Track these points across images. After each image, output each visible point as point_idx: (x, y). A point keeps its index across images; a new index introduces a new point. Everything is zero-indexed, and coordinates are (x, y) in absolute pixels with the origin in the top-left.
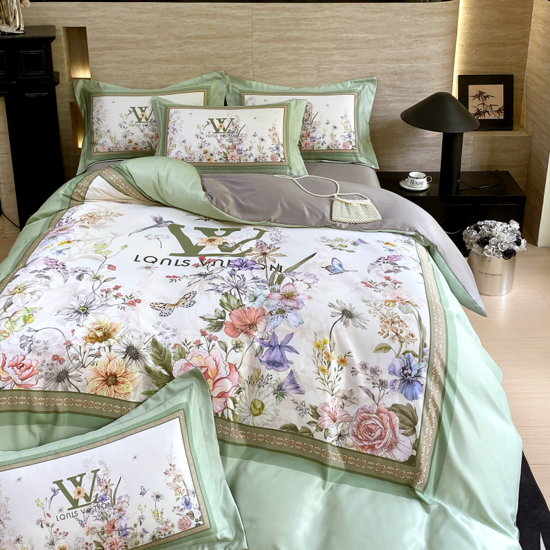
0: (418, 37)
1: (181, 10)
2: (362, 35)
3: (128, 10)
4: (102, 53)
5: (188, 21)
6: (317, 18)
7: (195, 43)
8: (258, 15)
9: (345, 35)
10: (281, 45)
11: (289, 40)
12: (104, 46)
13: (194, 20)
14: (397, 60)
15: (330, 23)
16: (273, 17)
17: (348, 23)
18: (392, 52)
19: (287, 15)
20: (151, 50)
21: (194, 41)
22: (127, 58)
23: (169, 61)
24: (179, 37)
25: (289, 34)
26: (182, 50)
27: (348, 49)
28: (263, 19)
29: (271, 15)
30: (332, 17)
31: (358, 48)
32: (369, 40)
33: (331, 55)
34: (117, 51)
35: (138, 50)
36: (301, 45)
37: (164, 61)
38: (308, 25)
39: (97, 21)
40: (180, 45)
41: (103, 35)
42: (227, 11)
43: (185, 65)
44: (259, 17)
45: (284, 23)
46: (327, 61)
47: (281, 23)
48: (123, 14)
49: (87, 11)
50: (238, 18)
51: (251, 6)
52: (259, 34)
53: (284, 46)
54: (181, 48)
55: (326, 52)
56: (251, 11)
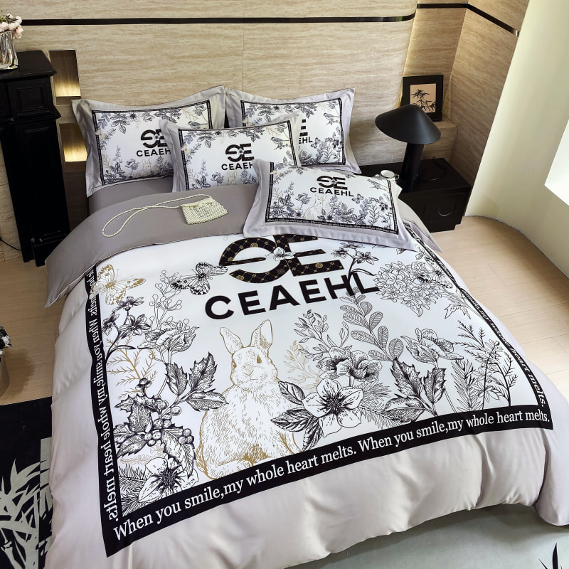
0: (385, 51)
1: (174, 31)
2: (340, 51)
3: (121, 32)
4: (93, 75)
5: (181, 41)
6: (302, 37)
8: (249, 34)
9: (325, 51)
10: (269, 62)
11: (276, 57)
12: (95, 68)
15: (314, 41)
16: (263, 36)
17: (329, 41)
19: (275, 34)
20: (144, 70)
23: (161, 80)
24: (172, 58)
25: (276, 52)
26: (175, 69)
27: (326, 64)
28: (254, 39)
29: (261, 34)
30: (316, 35)
32: (345, 55)
33: (312, 69)
34: (108, 73)
35: (131, 71)
36: (287, 62)
37: (157, 80)
38: (295, 43)
39: (87, 44)
40: (173, 65)
41: (94, 57)
42: (219, 32)
43: (177, 84)
44: (250, 37)
45: (273, 42)
46: (308, 75)
47: (270, 42)
48: (115, 36)
49: (77, 34)
50: (231, 38)
51: (243, 26)
52: (249, 52)
53: (272, 62)
54: (174, 67)
55: (308, 67)
56: (243, 31)
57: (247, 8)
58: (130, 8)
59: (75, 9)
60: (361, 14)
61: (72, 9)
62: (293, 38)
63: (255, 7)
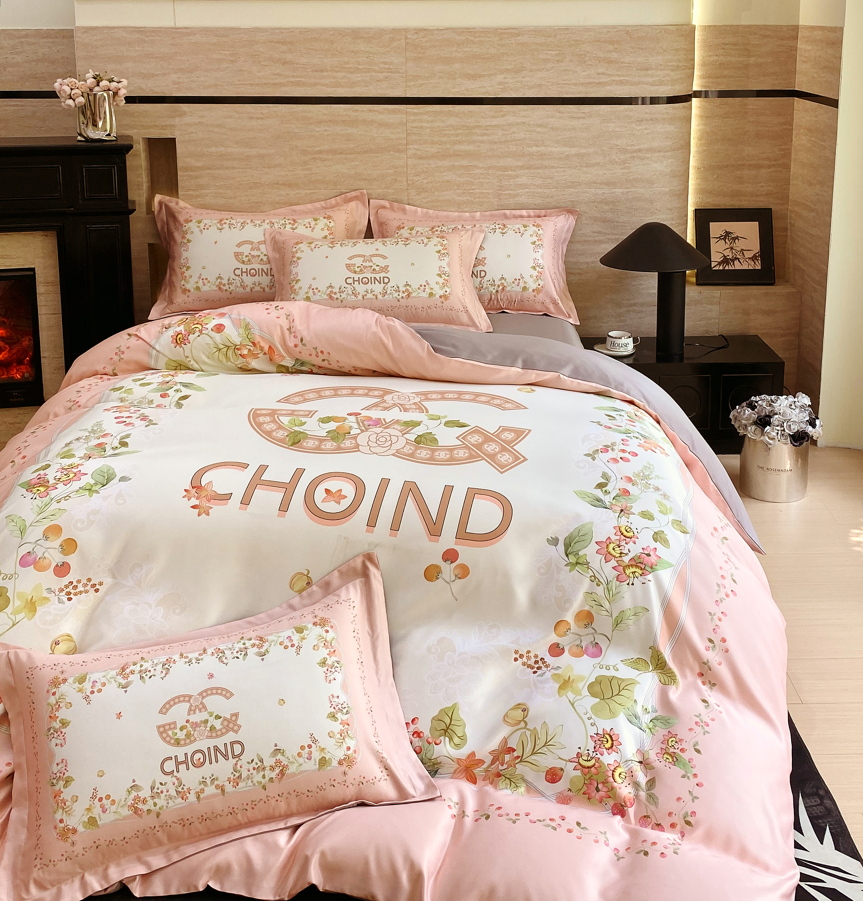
0: (635, 151)
1: (307, 114)
2: (558, 149)
3: (236, 115)
4: (196, 174)
5: (317, 129)
8: (414, 121)
9: (535, 149)
10: (446, 163)
11: (457, 155)
13: (326, 128)
15: (514, 132)
16: (436, 124)
17: (538, 132)
19: (453, 121)
20: (266, 170)
23: (290, 185)
24: (304, 152)
25: (456, 147)
26: (309, 169)
27: (539, 168)
28: (422, 127)
30: (517, 124)
31: (553, 167)
32: (568, 156)
33: (517, 176)
34: (217, 172)
35: (248, 170)
36: (475, 163)
37: (284, 185)
38: (483, 135)
39: (191, 130)
40: (306, 163)
41: (199, 149)
42: (371, 116)
43: (312, 191)
44: (416, 124)
45: (451, 132)
46: (511, 185)
47: (447, 132)
48: (228, 120)
49: (178, 116)
50: (387, 125)
51: (405, 109)
52: (416, 147)
53: (452, 163)
54: (308, 166)
55: (510, 173)
56: (405, 116)
57: (408, 84)
58: (248, 82)
59: (178, 83)
60: (586, 93)
61: (175, 83)
62: (480, 126)
63: (420, 82)
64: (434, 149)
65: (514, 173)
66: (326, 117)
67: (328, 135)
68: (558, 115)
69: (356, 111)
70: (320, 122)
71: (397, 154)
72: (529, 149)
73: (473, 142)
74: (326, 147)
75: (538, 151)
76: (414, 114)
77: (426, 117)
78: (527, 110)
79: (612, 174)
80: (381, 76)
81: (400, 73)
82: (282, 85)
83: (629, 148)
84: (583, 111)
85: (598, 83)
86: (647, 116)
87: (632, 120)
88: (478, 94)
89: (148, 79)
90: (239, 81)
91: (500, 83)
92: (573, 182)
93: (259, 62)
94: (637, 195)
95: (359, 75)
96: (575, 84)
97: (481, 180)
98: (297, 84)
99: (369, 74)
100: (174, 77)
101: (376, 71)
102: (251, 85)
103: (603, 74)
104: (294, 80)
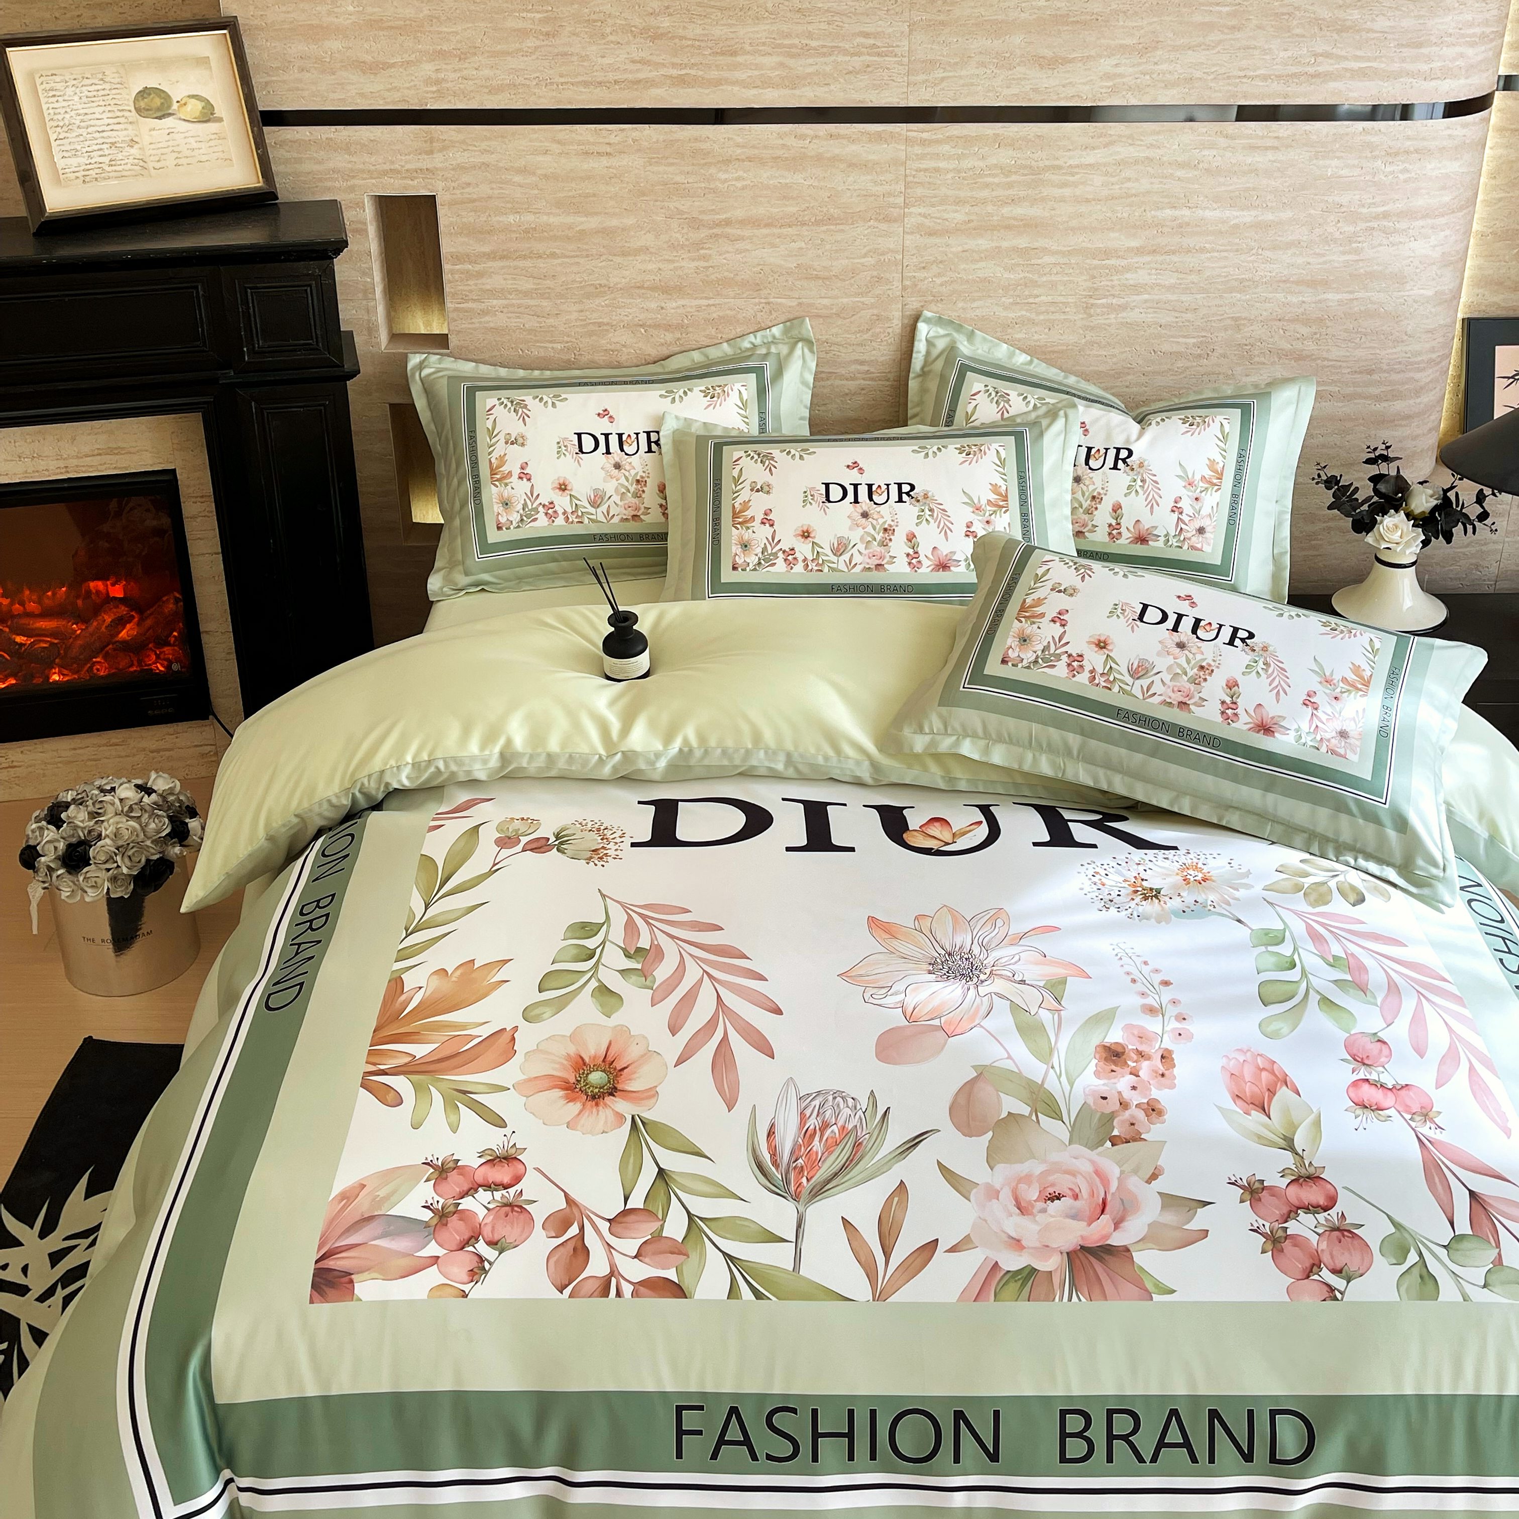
0: (1376, 217)
1: (703, 146)
2: (1217, 214)
3: (556, 148)
4: (478, 267)
5: (723, 176)
6: (1090, 165)
7: (742, 238)
8: (922, 157)
9: (1168, 212)
10: (984, 243)
11: (1008, 227)
12: (486, 249)
13: (741, 173)
14: (1312, 284)
15: (1129, 180)
16: (967, 164)
17: (1179, 179)
18: (1300, 260)
19: (1005, 157)
20: (618, 260)
21: (739, 232)
22: (548, 283)
23: (666, 290)
24: (695, 223)
25: (1008, 211)
26: (704, 258)
27: (1174, 252)
28: (937, 170)
29: (960, 157)
30: (1136, 162)
31: (1202, 250)
32: (1237, 226)
33: (1127, 269)
34: (521, 263)
35: (582, 261)
36: (1041, 243)
37: (653, 288)
38: (1064, 185)
39: (465, 178)
40: (698, 245)
41: (483, 218)
42: (834, 148)
43: (711, 302)
44: (925, 164)
45: (996, 180)
46: (1113, 287)
47: (990, 180)
48: (540, 158)
49: (440, 150)
50: (865, 166)
51: (904, 132)
52: (922, 210)
53: (994, 244)
54: (702, 252)
55: (1112, 262)
56: (903, 148)
57: (912, 78)
58: (580, 79)
59: (438, 82)
60: (1286, 96)
61: (428, 81)
62: (1060, 168)
63: (939, 74)
64: (958, 216)
65: (1124, 263)
66: (739, 151)
67: (744, 188)
68: (1222, 142)
69: (803, 137)
70: (727, 161)
71: (884, 226)
72: (1159, 213)
73: (1043, 199)
74: (739, 213)
75: (1175, 219)
76: (923, 143)
77: (947, 147)
78: (1158, 133)
79: (1325, 263)
80: (857, 62)
81: (896, 56)
82: (650, 83)
83: (1364, 210)
84: (1276, 135)
85: (1313, 76)
86: (1408, 143)
87: (1376, 153)
88: (1060, 99)
89: (376, 74)
90: (561, 76)
91: (1107, 76)
92: (1242, 281)
93: (603, 36)
94: (1369, 306)
95: (810, 61)
96: (1265, 78)
97: (1053, 278)
98: (681, 81)
99: (833, 58)
100: (428, 69)
101: (845, 52)
102: (586, 84)
103: (1327, 55)
104: (675, 72)
